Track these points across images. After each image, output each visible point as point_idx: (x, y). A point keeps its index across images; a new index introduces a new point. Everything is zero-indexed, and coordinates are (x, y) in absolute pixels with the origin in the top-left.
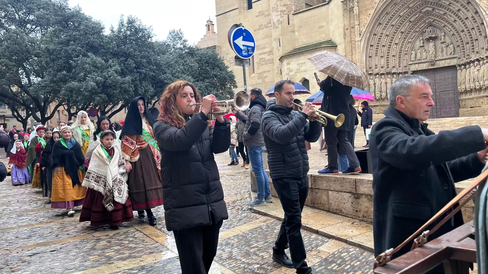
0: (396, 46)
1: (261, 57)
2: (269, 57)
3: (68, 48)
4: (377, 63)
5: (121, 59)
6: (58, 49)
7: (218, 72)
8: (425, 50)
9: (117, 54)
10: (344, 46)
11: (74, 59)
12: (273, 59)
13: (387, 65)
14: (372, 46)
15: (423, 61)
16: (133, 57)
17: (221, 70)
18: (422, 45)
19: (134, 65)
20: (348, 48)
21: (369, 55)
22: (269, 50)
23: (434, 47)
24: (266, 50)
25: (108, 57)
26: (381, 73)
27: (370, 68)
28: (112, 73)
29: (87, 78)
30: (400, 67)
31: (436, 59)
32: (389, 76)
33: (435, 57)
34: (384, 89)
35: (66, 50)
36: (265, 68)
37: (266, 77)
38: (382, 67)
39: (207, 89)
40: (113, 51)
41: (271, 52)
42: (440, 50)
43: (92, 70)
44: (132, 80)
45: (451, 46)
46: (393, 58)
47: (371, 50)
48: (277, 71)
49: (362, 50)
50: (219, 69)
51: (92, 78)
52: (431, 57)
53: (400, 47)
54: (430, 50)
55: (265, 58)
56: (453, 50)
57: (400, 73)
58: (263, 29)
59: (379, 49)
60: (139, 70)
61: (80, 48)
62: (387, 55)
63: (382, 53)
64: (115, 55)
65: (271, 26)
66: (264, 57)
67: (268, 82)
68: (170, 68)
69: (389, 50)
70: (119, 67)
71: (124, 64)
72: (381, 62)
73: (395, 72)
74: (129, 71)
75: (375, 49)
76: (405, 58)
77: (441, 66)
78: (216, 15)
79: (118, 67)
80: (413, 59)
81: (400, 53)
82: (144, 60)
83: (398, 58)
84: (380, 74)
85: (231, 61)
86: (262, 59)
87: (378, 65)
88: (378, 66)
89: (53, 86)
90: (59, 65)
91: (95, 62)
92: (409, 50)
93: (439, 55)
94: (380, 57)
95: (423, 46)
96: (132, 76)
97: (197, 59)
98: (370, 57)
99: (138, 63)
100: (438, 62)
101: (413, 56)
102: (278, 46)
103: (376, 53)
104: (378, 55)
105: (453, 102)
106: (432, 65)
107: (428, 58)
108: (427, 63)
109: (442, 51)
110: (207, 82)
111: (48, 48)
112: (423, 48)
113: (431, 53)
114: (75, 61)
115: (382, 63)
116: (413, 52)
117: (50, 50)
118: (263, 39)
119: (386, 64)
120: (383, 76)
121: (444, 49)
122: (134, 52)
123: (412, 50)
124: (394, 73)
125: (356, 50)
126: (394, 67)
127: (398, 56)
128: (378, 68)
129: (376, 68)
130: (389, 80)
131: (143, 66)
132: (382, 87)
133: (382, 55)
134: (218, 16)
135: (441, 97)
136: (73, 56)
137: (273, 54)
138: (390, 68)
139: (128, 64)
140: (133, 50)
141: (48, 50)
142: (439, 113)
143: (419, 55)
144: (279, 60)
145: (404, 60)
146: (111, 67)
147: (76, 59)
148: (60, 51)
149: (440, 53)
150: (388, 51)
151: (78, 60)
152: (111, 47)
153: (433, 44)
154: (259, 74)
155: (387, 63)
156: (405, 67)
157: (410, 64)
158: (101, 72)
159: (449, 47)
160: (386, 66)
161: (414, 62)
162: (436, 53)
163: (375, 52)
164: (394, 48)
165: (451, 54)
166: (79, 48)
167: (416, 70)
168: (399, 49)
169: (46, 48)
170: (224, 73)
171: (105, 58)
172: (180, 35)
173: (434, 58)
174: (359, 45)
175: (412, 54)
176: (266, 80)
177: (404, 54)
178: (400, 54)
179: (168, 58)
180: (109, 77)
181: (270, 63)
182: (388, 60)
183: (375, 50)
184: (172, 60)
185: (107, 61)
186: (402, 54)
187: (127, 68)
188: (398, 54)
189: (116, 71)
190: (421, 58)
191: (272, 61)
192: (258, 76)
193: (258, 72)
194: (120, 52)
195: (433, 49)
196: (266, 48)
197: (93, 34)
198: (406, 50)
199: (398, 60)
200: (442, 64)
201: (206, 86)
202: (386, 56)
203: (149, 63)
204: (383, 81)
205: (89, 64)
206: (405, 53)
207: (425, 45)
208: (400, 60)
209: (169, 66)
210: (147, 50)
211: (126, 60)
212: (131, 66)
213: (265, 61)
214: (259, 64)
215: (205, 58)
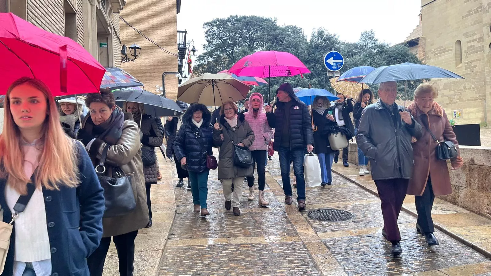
1: (469, 45)
2: (479, 45)
5: (311, 65)
12: (483, 46)
16: (321, 62)
22: (480, 37)
24: (475, 36)
36: (474, 57)
37: (475, 66)
40: (305, 58)
41: (481, 39)
44: (319, 81)
48: (487, 60)
55: (474, 46)
58: (472, 14)
60: (325, 73)
65: (481, 11)
66: (473, 44)
67: (477, 72)
71: (314, 69)
78: (421, 6)
85: (436, 52)
86: (471, 47)
97: (386, 56)
102: (488, 31)
118: (472, 25)
122: (322, 58)
134: (423, 7)
137: (483, 41)
139: (316, 68)
140: (320, 56)
144: (489, 47)
152: (303, 55)
154: (468, 63)
172: (372, 35)
176: (476, 70)
180: (300, 80)
181: (480, 51)
187: (315, 72)
191: (482, 49)
192: (465, 66)
193: (466, 62)
196: (476, 34)
197: (292, 47)
211: (315, 65)
212: (319, 69)
213: (474, 49)
214: (467, 52)
215: (394, 54)
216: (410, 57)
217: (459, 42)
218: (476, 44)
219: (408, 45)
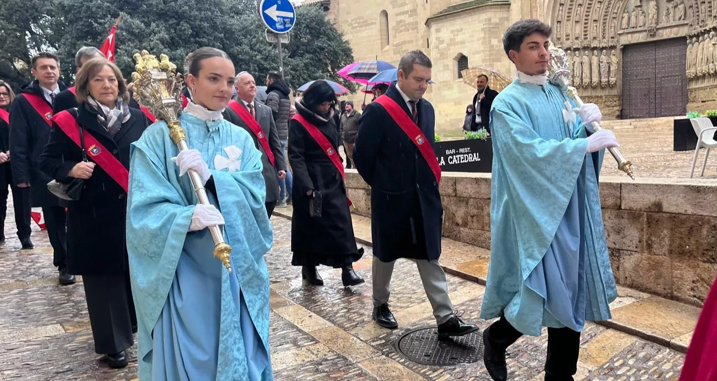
0: (599, 6)
3: (91, 5)
4: (569, 32)
5: (170, 22)
6: (76, 4)
7: (324, 42)
8: (643, 13)
9: (163, 14)
10: (520, 5)
11: (99, 21)
13: (585, 35)
14: (563, 4)
15: (639, 29)
16: (188, 19)
17: (329, 39)
18: (639, 4)
19: (190, 31)
20: (525, 8)
21: (557, 19)
23: (656, 8)
25: (151, 18)
26: (574, 47)
27: (559, 39)
28: (156, 43)
29: (118, 50)
30: (604, 38)
31: (658, 27)
32: (587, 52)
33: (657, 23)
34: (577, 72)
35: (88, 7)
38: (577, 38)
39: (307, 69)
40: (157, 9)
42: (665, 13)
43: (126, 38)
45: (681, 7)
46: (595, 24)
47: (560, 12)
49: (545, 11)
50: (326, 38)
51: (126, 51)
52: (651, 24)
53: (605, 7)
54: (650, 12)
56: (683, 13)
57: (603, 48)
59: (573, 10)
60: (197, 39)
61: (108, 4)
62: (586, 20)
63: (578, 16)
64: (162, 16)
68: (249, 36)
69: (589, 12)
70: (167, 34)
71: (175, 29)
72: (575, 31)
73: (595, 46)
74: (184, 40)
75: (567, 9)
76: (613, 25)
77: (665, 37)
79: (164, 35)
80: (624, 25)
81: (605, 16)
82: (206, 24)
83: (601, 23)
84: (572, 49)
87: (571, 35)
88: (570, 37)
89: (71, 62)
90: (78, 29)
91: (131, 26)
92: (619, 11)
93: (663, 20)
94: (574, 23)
95: (640, 6)
96: (188, 48)
98: (558, 22)
99: (196, 27)
100: (660, 31)
101: (625, 21)
103: (568, 17)
104: (571, 20)
105: (679, 93)
106: (651, 35)
107: (646, 25)
108: (645, 33)
109: (668, 14)
110: (307, 59)
111: (63, 3)
112: (639, 9)
113: (650, 17)
114: (100, 24)
115: (577, 32)
116: (626, 15)
117: (65, 7)
119: (583, 33)
120: (577, 52)
121: (671, 11)
122: (190, 12)
123: (624, 12)
124: (595, 48)
125: (537, 11)
126: (595, 38)
127: (602, 21)
128: (571, 38)
129: (567, 39)
130: (586, 59)
131: (205, 32)
132: (575, 69)
133: (577, 19)
135: (663, 85)
136: (98, 16)
138: (589, 39)
139: (181, 30)
140: (187, 8)
141: (63, 7)
142: (659, 110)
143: (633, 19)
145: (611, 27)
146: (155, 34)
147: (103, 21)
148: (79, 8)
149: (664, 17)
150: (587, 14)
151: (105, 23)
153: (655, 3)
155: (585, 31)
156: (612, 38)
157: (620, 34)
158: (139, 41)
159: (679, 8)
160: (583, 37)
161: (626, 31)
162: (658, 17)
163: (567, 15)
164: (596, 8)
165: (680, 19)
166: (106, 4)
167: (628, 43)
168: (604, 10)
169: (60, 3)
170: (333, 44)
171: (146, 20)
173: (655, 25)
174: (542, 4)
175: (623, 18)
177: (611, 18)
178: (605, 18)
179: (245, 20)
182: (587, 27)
183: (567, 11)
184: (252, 24)
185: (148, 25)
186: (608, 17)
187: (180, 36)
188: (602, 18)
189: (162, 41)
190: (636, 24)
194: (168, 11)
195: (654, 11)
198: (616, 11)
199: (602, 27)
200: (666, 34)
201: (306, 65)
202: (584, 21)
203: (214, 27)
204: (577, 60)
205: (121, 29)
206: (614, 16)
207: (644, 4)
208: (604, 27)
209: (246, 32)
210: (210, 9)
211: (178, 24)
212: (186, 32)
213: (405, 25)
214: (397, 30)
215: (305, 20)
216: (329, 27)
217: (385, 14)
218: (407, 19)
219: (322, 8)
